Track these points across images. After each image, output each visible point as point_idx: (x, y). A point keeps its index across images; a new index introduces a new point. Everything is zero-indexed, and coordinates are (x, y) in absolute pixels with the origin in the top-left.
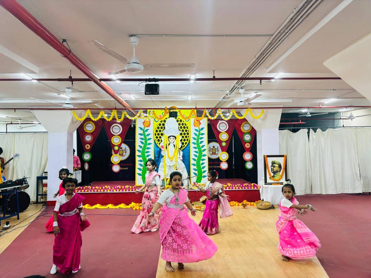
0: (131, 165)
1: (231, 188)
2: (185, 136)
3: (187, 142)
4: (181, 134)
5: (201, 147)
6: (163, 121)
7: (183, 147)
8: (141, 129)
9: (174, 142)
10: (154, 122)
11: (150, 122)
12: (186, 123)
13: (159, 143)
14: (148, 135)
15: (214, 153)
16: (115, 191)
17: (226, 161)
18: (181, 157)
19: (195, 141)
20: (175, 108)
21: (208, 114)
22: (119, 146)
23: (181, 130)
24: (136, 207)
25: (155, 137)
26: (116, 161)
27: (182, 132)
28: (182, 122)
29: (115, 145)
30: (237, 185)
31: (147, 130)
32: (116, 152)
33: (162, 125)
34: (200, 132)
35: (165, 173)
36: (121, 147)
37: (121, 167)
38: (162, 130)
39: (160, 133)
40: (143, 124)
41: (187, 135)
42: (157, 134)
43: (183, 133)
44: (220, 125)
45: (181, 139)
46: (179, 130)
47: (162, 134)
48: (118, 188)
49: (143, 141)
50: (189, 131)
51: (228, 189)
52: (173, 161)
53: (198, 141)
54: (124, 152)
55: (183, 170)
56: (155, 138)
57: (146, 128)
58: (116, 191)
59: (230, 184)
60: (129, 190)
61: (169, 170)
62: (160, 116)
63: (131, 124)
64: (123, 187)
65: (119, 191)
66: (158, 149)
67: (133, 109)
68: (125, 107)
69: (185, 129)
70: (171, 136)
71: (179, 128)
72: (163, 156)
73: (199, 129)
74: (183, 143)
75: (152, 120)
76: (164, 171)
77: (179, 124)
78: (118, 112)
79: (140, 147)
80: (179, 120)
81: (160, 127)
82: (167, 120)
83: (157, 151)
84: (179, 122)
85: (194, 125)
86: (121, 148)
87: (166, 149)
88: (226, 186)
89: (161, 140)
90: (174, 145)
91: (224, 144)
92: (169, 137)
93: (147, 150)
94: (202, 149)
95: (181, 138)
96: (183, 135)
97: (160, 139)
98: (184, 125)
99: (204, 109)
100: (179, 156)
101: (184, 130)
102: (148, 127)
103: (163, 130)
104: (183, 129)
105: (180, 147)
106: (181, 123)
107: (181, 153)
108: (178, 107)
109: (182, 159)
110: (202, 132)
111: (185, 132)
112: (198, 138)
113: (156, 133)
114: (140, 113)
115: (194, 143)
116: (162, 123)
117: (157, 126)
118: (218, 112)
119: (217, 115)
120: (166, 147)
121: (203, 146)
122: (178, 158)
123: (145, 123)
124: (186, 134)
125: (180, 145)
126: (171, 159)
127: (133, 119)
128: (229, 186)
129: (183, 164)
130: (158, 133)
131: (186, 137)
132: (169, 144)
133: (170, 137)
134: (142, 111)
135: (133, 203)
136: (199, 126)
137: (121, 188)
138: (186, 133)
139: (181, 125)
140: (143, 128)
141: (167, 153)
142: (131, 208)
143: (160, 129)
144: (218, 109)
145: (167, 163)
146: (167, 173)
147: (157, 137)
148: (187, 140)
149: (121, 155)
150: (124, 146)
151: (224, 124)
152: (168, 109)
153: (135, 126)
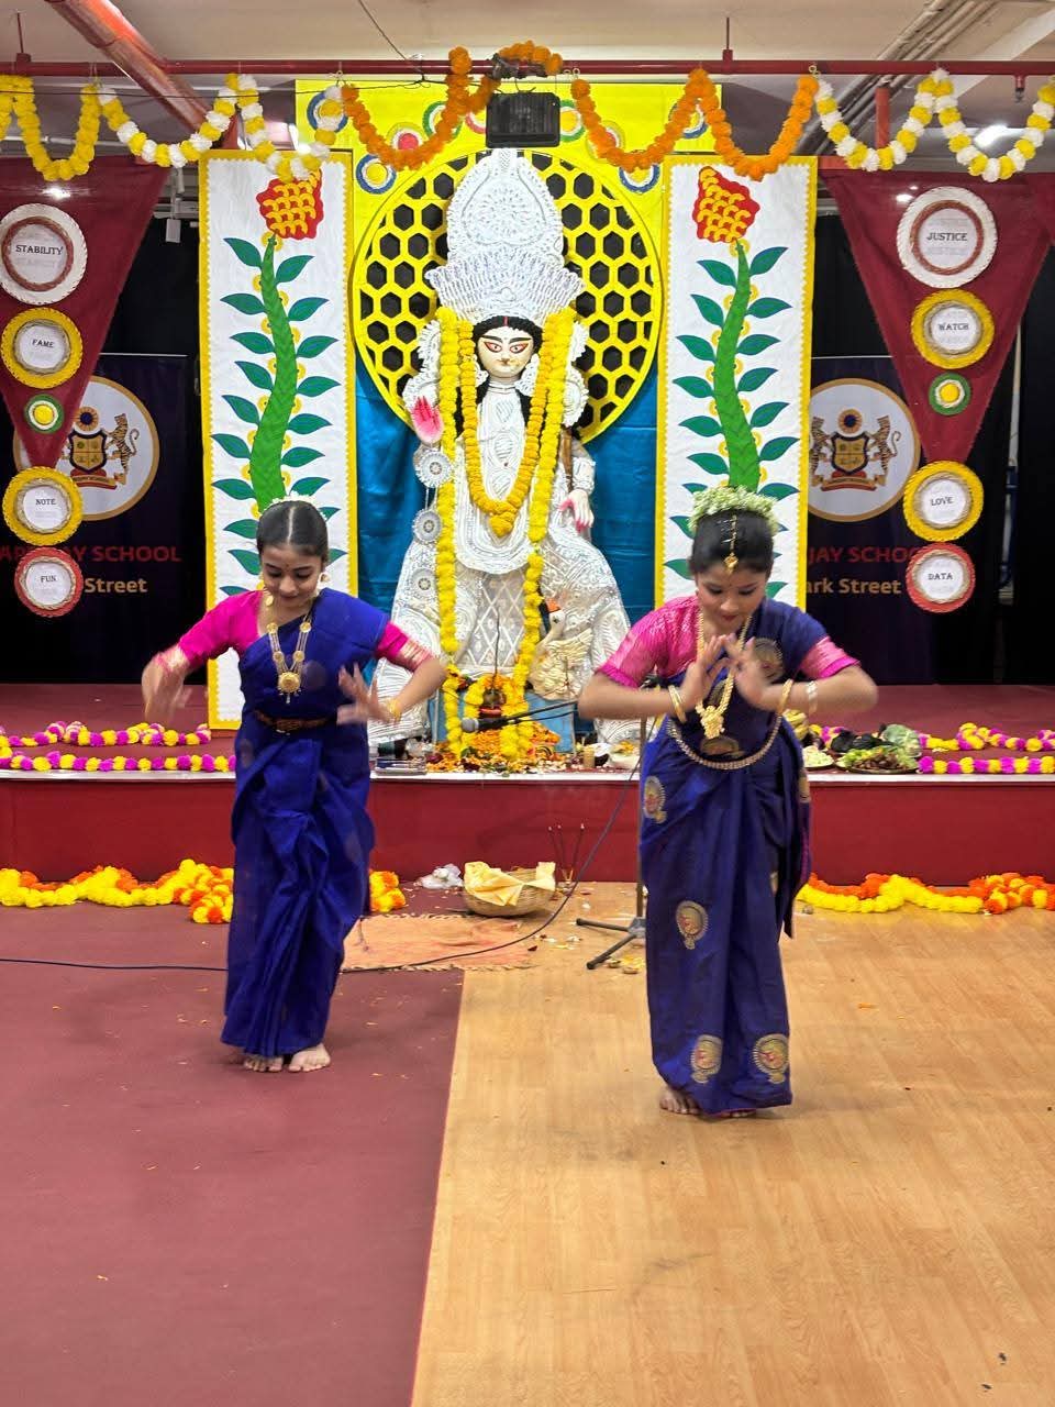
0: (170, 554)
1: (995, 764)
2: (613, 323)
3: (631, 372)
4: (584, 305)
5: (749, 417)
6: (430, 186)
7: (597, 413)
8: (244, 251)
9: (519, 375)
10: (349, 188)
11: (316, 193)
12: (634, 204)
13: (393, 377)
14: (307, 307)
15: (848, 476)
16: (42, 769)
17: (961, 543)
18: (580, 499)
19: (703, 369)
20: (536, 59)
21: (831, 121)
22: (68, 395)
23: (586, 265)
24: (212, 901)
25: (361, 327)
26: (42, 525)
27: (592, 289)
28: (598, 197)
29: (33, 393)
30: (1041, 736)
31: (293, 267)
32: (46, 451)
33: (425, 222)
34: (743, 291)
35: (451, 634)
36: (86, 402)
37: (87, 568)
38: (418, 265)
39: (405, 295)
40: (264, 211)
41: (634, 317)
42: (377, 306)
43: (599, 295)
44: (929, 227)
45: (579, 352)
46: (571, 266)
47: (421, 306)
48: (67, 737)
49: (266, 361)
50: (654, 276)
51: (968, 777)
52: (516, 537)
53: (724, 367)
54: (109, 452)
55: (599, 615)
56: (364, 340)
57: (288, 249)
58: (56, 767)
59: (984, 732)
60: (157, 765)
61: (480, 611)
62: (407, 140)
63: (159, 215)
64: (110, 737)
65: (79, 766)
66: (391, 432)
67: (180, 69)
68: (99, 43)
69: (621, 261)
70: (497, 322)
71: (565, 252)
72: (426, 496)
73: (742, 262)
74: (596, 387)
75: (335, 178)
76: (443, 619)
77: (571, 216)
78: (43, 101)
79: (242, 408)
80: (570, 179)
81: (404, 237)
82: (466, 182)
83: (382, 453)
84: (570, 198)
85: (701, 227)
86: (88, 419)
87: (460, 429)
88: (952, 744)
89: (414, 354)
90: (526, 402)
91: (949, 395)
92: (479, 331)
93: (294, 440)
94: (764, 435)
95: (577, 336)
96: (600, 314)
97: (406, 349)
98: (613, 226)
99: (800, 67)
100: (561, 496)
101: (614, 265)
102: (299, 235)
103: (432, 265)
104: (599, 255)
105: (572, 418)
106: (586, 206)
107: (585, 468)
108: (568, 55)
109: (588, 517)
110: (762, 286)
111: (620, 289)
112: (728, 339)
113: (370, 290)
114: (238, 110)
115: (693, 386)
116: (418, 206)
117: (383, 232)
118: (923, 99)
119: (913, 126)
120: (459, 418)
121: (768, 413)
122: (557, 516)
123: (274, 204)
124: (627, 303)
125: (575, 396)
126: (498, 520)
127: (175, 155)
128: (977, 744)
129: (596, 558)
130: (384, 291)
131: (627, 331)
132: (482, 391)
133: (491, 333)
134: (248, 83)
135: (188, 865)
136: (742, 232)
137: (97, 742)
138: (627, 294)
139: (586, 226)
140: (262, 251)
141: (461, 472)
142: (176, 902)
143: (405, 256)
144: (926, 68)
145: (468, 549)
146: (462, 630)
147: (378, 331)
148: (637, 356)
149: (91, 475)
150: (107, 401)
151: (962, 215)
152: (477, 67)
153: (191, 236)
